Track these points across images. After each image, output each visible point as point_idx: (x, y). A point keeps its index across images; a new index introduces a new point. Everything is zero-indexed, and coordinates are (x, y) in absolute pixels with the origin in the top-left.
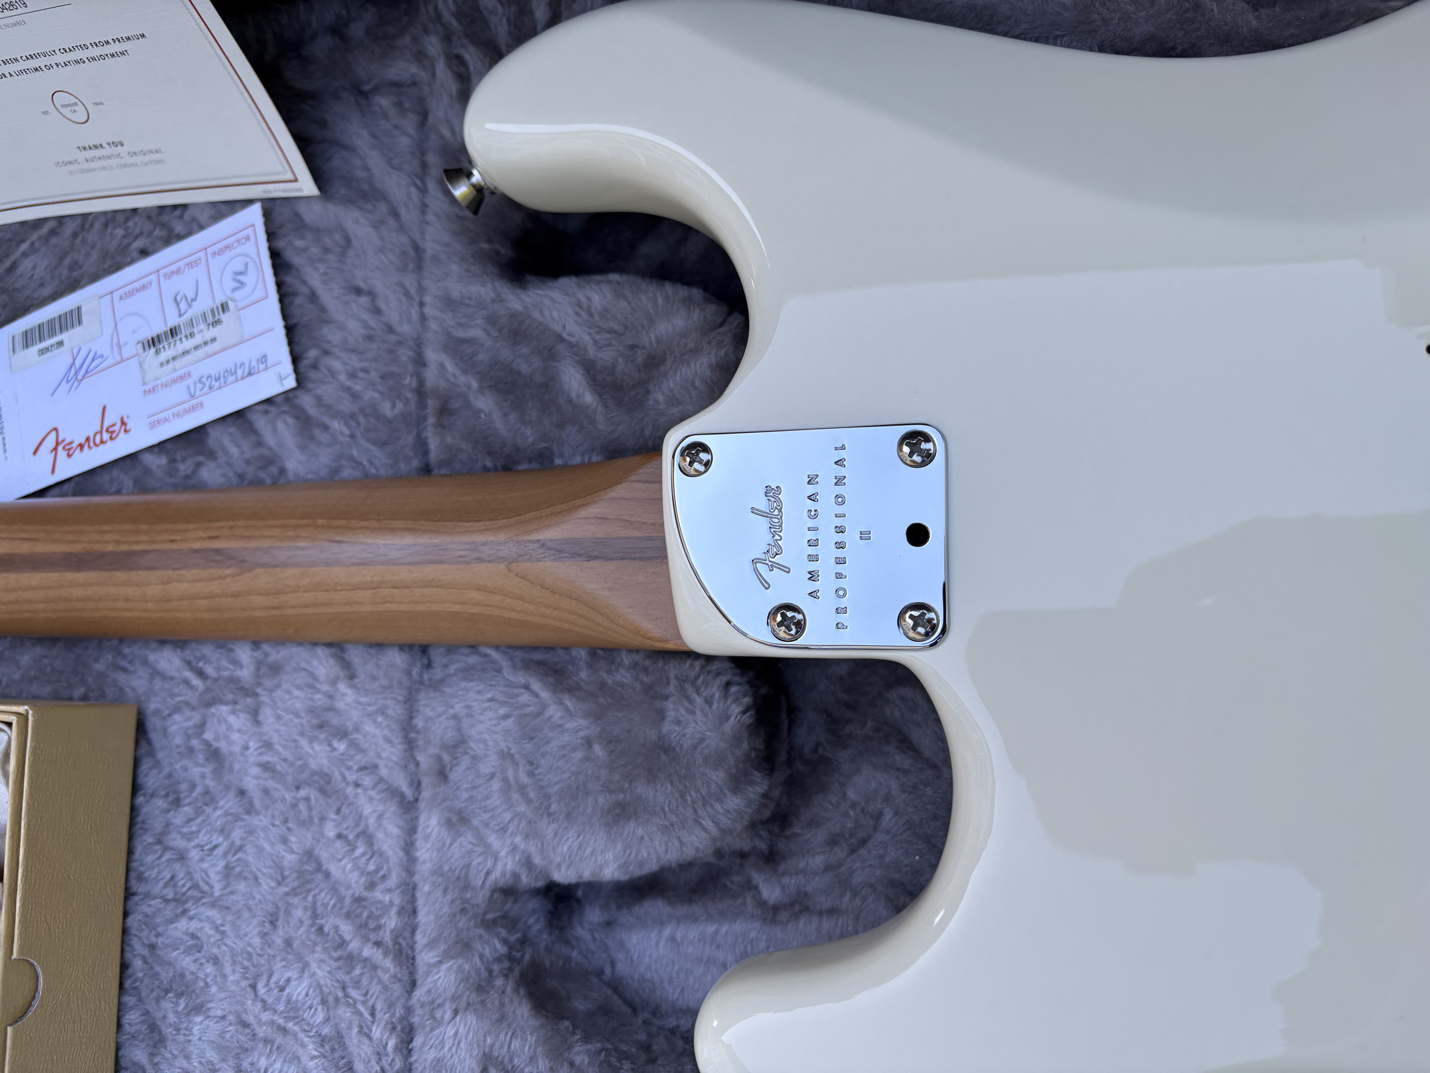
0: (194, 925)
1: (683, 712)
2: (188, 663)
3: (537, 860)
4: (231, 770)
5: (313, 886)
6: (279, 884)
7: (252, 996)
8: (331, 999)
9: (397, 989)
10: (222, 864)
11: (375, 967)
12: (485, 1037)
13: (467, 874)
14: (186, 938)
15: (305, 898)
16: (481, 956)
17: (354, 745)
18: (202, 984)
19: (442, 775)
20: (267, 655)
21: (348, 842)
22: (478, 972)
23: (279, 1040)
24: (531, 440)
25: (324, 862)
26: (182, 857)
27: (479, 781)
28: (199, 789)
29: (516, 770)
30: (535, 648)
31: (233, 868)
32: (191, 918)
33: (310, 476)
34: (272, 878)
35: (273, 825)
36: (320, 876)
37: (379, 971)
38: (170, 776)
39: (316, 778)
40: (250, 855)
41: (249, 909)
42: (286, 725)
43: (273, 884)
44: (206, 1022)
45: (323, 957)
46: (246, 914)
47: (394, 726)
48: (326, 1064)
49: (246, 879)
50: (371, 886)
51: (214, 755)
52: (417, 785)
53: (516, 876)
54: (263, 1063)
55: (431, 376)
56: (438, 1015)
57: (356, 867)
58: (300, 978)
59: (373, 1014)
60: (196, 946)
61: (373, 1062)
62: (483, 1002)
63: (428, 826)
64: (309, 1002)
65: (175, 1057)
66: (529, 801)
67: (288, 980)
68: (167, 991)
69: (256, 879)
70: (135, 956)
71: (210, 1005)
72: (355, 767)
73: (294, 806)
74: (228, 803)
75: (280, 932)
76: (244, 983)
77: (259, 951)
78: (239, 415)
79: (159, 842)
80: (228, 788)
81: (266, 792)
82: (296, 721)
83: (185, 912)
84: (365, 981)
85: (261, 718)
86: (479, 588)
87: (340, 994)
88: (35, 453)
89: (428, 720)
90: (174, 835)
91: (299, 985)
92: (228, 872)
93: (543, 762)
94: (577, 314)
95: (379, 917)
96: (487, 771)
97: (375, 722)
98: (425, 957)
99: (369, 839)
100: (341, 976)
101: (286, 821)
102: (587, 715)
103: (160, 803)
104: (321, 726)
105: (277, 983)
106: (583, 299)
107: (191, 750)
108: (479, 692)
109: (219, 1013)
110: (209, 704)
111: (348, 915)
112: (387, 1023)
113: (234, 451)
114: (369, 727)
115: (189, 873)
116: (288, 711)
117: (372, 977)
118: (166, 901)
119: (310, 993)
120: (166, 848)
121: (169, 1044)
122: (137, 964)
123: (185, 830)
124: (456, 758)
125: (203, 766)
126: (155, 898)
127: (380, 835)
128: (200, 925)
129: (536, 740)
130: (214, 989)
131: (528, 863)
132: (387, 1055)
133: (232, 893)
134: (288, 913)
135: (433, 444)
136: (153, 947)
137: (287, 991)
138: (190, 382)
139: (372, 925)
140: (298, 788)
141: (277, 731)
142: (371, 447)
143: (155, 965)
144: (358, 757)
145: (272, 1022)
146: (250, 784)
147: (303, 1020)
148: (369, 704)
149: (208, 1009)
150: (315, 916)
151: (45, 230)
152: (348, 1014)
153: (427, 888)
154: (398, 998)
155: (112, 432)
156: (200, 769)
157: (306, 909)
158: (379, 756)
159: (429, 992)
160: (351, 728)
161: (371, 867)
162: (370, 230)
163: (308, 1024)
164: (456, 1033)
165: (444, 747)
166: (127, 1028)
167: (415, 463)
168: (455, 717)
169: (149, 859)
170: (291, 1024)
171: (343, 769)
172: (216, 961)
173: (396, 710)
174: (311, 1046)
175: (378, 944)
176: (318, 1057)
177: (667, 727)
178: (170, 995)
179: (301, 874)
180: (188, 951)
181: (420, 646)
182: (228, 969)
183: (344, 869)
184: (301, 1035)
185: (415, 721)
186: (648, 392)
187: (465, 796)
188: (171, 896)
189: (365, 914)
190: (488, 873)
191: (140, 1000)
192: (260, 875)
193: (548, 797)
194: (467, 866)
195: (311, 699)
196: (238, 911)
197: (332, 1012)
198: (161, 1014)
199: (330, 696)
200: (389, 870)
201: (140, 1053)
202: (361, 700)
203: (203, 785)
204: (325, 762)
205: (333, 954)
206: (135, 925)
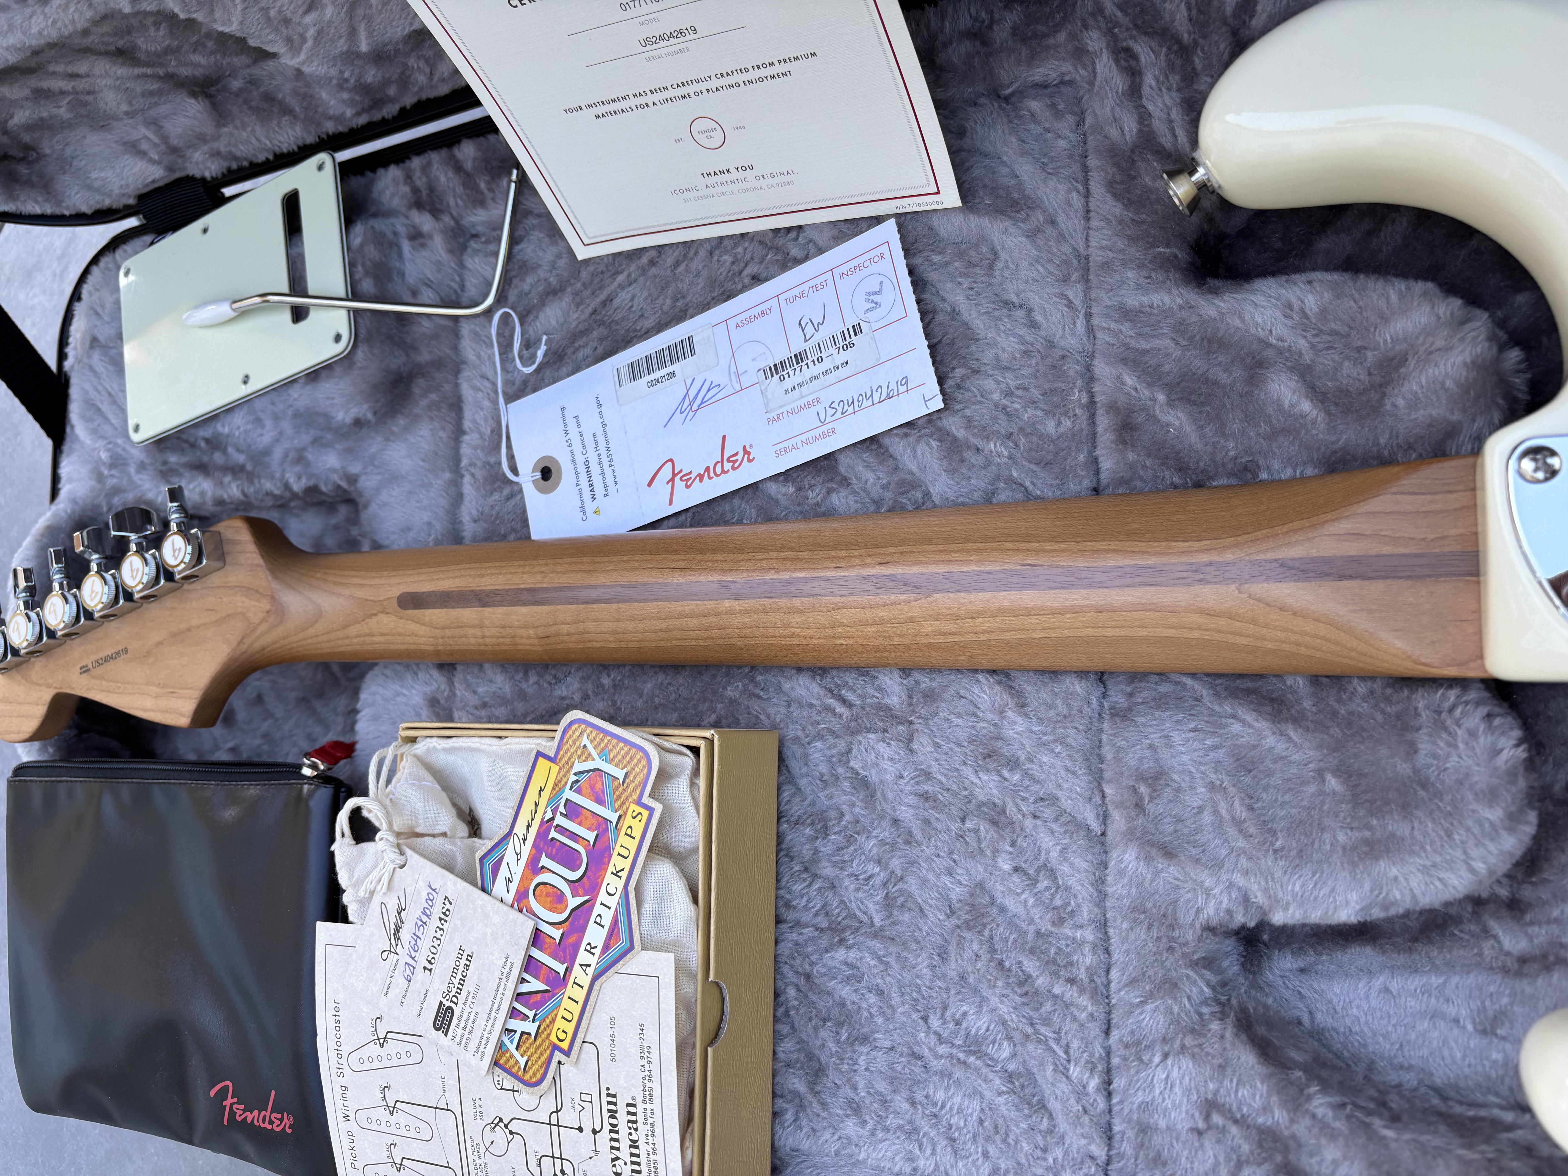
1: (1442, 744)
2: (831, 691)
3: (1257, 898)
4: (884, 799)
5: (989, 919)
6: (949, 916)
7: (924, 1029)
8: (1018, 1035)
9: (1093, 1029)
10: (881, 894)
11: (1068, 1005)
12: (1205, 1082)
13: (1175, 911)
14: (844, 967)
15: (980, 932)
16: (1189, 998)
17: (1029, 776)
18: (866, 1014)
19: (1137, 808)
20: (917, 683)
21: (1028, 876)
22: (1188, 1014)
23: (958, 1073)
24: (1232, 453)
25: (998, 896)
26: (834, 886)
27: (1185, 815)
28: (848, 817)
29: (1231, 804)
31: (896, 898)
32: (849, 948)
33: (961, 500)
34: (939, 910)
35: (938, 856)
36: (995, 910)
37: (1073, 1009)
38: (814, 804)
39: (985, 809)
40: (912, 885)
41: (917, 942)
42: (946, 753)
43: (941, 917)
44: (874, 1053)
45: (1005, 992)
46: (914, 946)
47: (1076, 756)
48: (1017, 1101)
49: (910, 910)
50: (1060, 921)
51: (862, 784)
52: (1104, 817)
53: (1231, 913)
54: (941, 1095)
55: (1104, 390)
56: (1145, 1056)
57: (1039, 901)
58: (979, 1012)
59: (1068, 1053)
60: (853, 975)
61: (1072, 1101)
62: (1198, 1046)
63: (1122, 861)
64: (991, 1038)
65: (838, 1086)
66: (1248, 836)
67: (965, 1014)
68: (825, 1021)
69: (922, 910)
70: (786, 984)
71: (877, 1036)
72: (1032, 799)
73: (960, 837)
74: (885, 832)
75: (952, 965)
76: (915, 1016)
77: (928, 983)
78: (873, 441)
79: (808, 871)
80: (881, 817)
82: (958, 750)
83: (842, 941)
84: (1056, 1019)
85: (915, 746)
86: (1201, 612)
87: (1029, 1030)
88: (650, 484)
89: (1118, 750)
90: (823, 864)
91: (978, 1019)
92: (888, 903)
93: (1264, 795)
94: (1288, 317)
95: (1069, 954)
96: (1195, 804)
97: (1052, 751)
98: (1120, 996)
99: (1052, 873)
100: (1028, 1012)
101: (952, 853)
102: (1320, 747)
104: (988, 756)
105: (953, 1017)
106: (1292, 301)
107: (837, 778)
108: (1178, 722)
109: (888, 1044)
110: (854, 733)
111: (1032, 951)
112: (1087, 1062)
113: (869, 477)
114: (1045, 757)
115: (842, 902)
116: (948, 740)
117: (1065, 1015)
118: (819, 930)
119: (991, 1028)
120: (815, 877)
121: (830, 1073)
122: (791, 992)
123: (836, 859)
124: (1155, 791)
125: (850, 794)
126: (806, 926)
127: (1065, 868)
128: (860, 955)
129: (1254, 772)
130: (879, 1020)
132: (1088, 1095)
133: (895, 923)
134: (961, 947)
135: (1107, 463)
136: (806, 975)
137: (964, 1025)
138: (820, 408)
139: (1062, 961)
140: (964, 819)
141: (937, 760)
142: (1034, 467)
143: (810, 994)
144: (1035, 788)
145: (951, 1056)
146: (906, 814)
147: (986, 1054)
148: (1045, 734)
149: (875, 1040)
150: (993, 950)
152: (1040, 1051)
153: (1125, 925)
154: (1094, 1037)
155: (734, 462)
156: (848, 797)
157: (981, 943)
158: (1060, 787)
159: (1131, 1032)
160: (1024, 758)
161: (1057, 902)
162: (1023, 239)
163: (991, 1059)
164: (1168, 1076)
165: (1141, 779)
166: (781, 1055)
167: (1085, 483)
168: (1151, 747)
169: (797, 887)
170: (972, 1059)
171: (1018, 800)
172: (880, 992)
173: (1078, 740)
174: (998, 1081)
175: (1071, 981)
176: (1008, 1092)
177: (1422, 759)
178: (829, 1024)
179: (972, 906)
180: (848, 980)
181: (1096, 673)
182: (896, 999)
183: (1025, 902)
184: (984, 1070)
185: (1102, 752)
186: (1384, 397)
187: (1168, 829)
188: (825, 924)
189: (1053, 951)
190: (1199, 911)
191: (793, 1027)
192: (926, 907)
193: (1272, 832)
194: (1174, 903)
195: (973, 727)
196: (904, 943)
197: (1019, 1048)
198: (819, 1043)
199: (995, 725)
200: (1078, 906)
201: (795, 1081)
202: (1035, 729)
203: (852, 813)
204: (995, 791)
205: (1019, 991)
206: (787, 952)
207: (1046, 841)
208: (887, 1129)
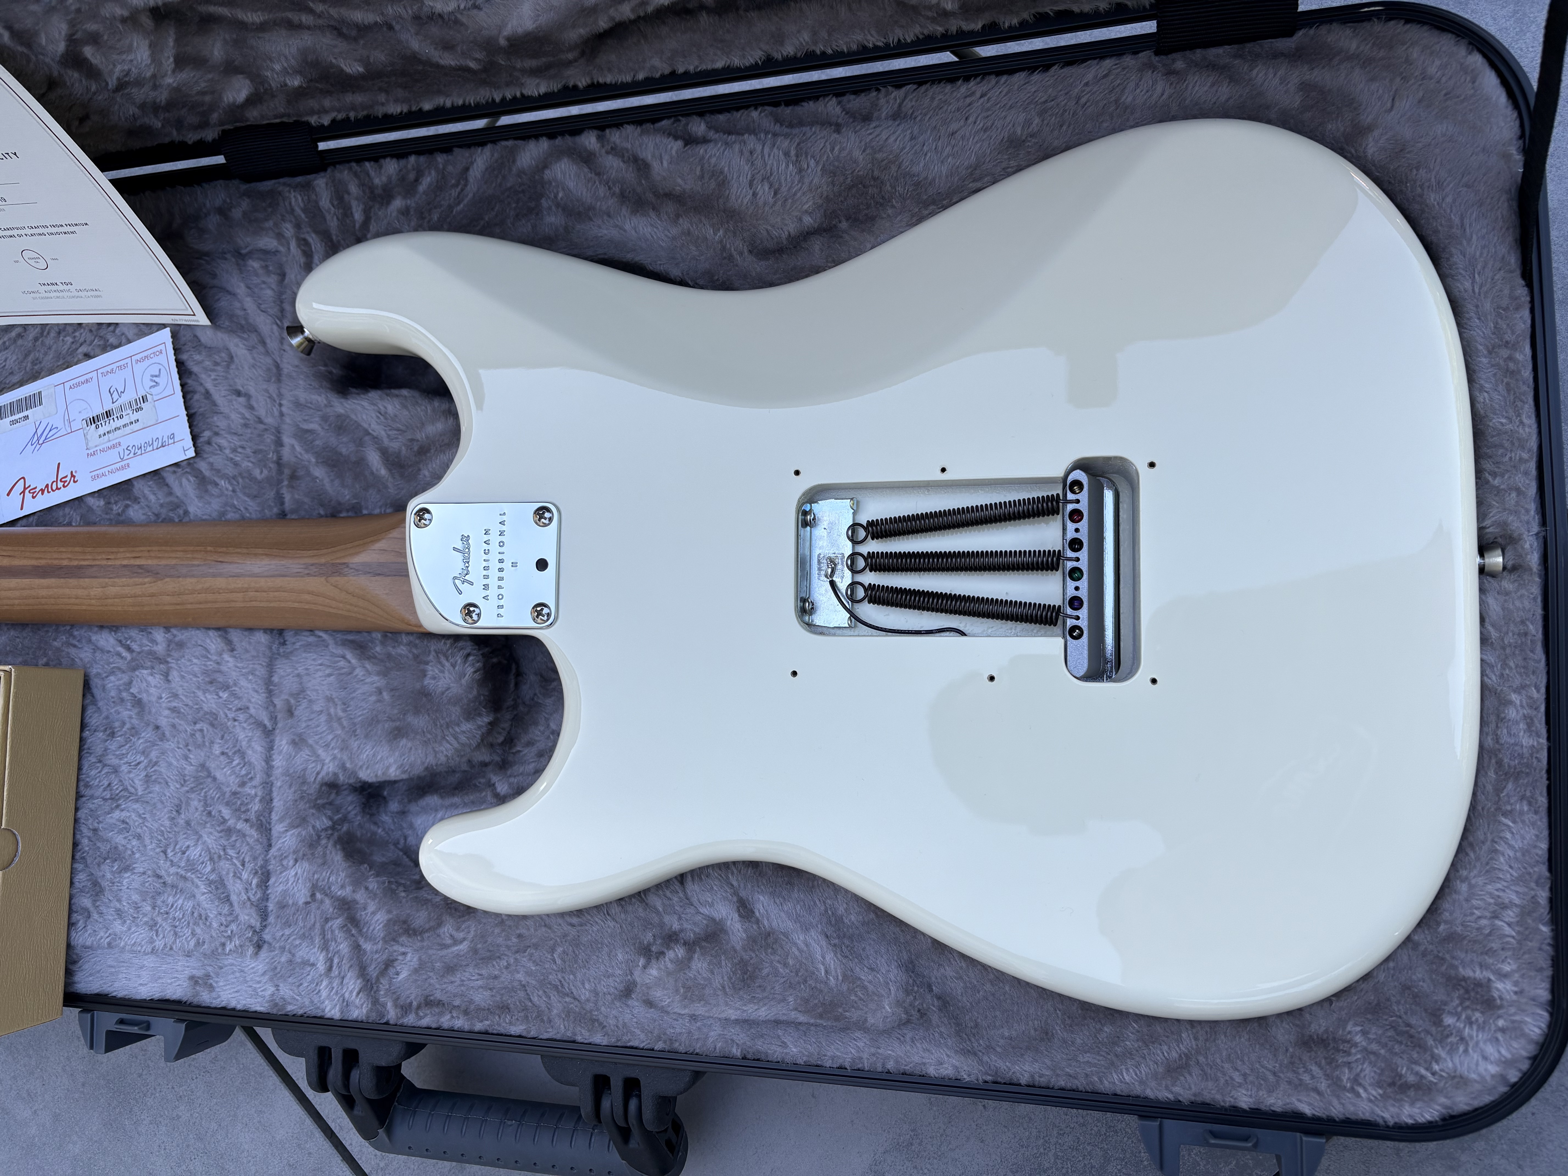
0: (124, 814)
1: (437, 672)
2: (120, 641)
3: (348, 765)
4: (150, 712)
5: (205, 786)
6: (182, 786)
7: (164, 858)
8: (216, 856)
9: (259, 848)
10: (144, 774)
11: (244, 836)
12: (314, 874)
13: (304, 774)
14: (119, 823)
15: (199, 794)
16: (314, 827)
17: (233, 695)
18: (129, 852)
19: (290, 712)
20: (175, 636)
21: (228, 756)
22: (311, 836)
23: (181, 885)
24: (348, 497)
25: (212, 771)
26: (116, 770)
27: (313, 716)
28: (128, 726)
29: (336, 708)
30: (350, 632)
31: (151, 776)
32: (122, 810)
33: (204, 517)
34: (177, 782)
35: (179, 748)
36: (209, 780)
37: (247, 838)
38: (107, 718)
39: (207, 716)
40: (162, 768)
41: (162, 803)
42: (187, 682)
43: (178, 786)
44: (132, 877)
45: (210, 830)
46: (159, 806)
47: (259, 682)
48: (213, 897)
49: (159, 783)
50: (243, 784)
51: (138, 703)
52: (274, 719)
53: (335, 774)
54: (171, 900)
55: (286, 452)
56: (285, 863)
57: (233, 773)
58: (196, 845)
59: (243, 865)
60: (125, 828)
61: (243, 894)
62: (313, 854)
63: (281, 745)
64: (202, 860)
65: (110, 901)
66: (343, 728)
67: (188, 847)
68: (105, 859)
69: (167, 783)
70: (83, 837)
71: (135, 865)
72: (234, 709)
73: (192, 735)
74: (148, 734)
75: (183, 816)
76: (158, 850)
77: (169, 829)
78: (156, 474)
79: (100, 761)
80: (147, 724)
81: (174, 726)
82: (195, 679)
83: (118, 806)
84: (238, 845)
85: (170, 678)
86: (309, 593)
87: (222, 853)
88: (8, 495)
89: (281, 677)
90: (110, 757)
91: (195, 849)
92: (148, 779)
93: (352, 703)
94: (378, 417)
95: (247, 804)
96: (318, 709)
97: (247, 679)
98: (278, 828)
99: (242, 754)
100: (223, 842)
101: (187, 745)
102: (378, 674)
103: (100, 735)
104: (211, 683)
105: (180, 848)
106: (382, 408)
107: (122, 700)
108: (314, 660)
109: (141, 870)
110: (134, 669)
111: (227, 804)
112: (252, 870)
113: (152, 498)
114: (243, 683)
115: (121, 781)
116: (188, 673)
117: (243, 842)
118: (105, 800)
119: (202, 854)
120: (105, 765)
121: (107, 893)
122: (85, 841)
123: (118, 753)
124: (299, 701)
125: (130, 710)
126: (97, 798)
127: (250, 752)
128: (128, 814)
129: (348, 689)
130: (137, 855)
131: (343, 767)
132: (252, 889)
133: (150, 793)
134: (188, 804)
135: (287, 497)
136: (95, 830)
137: (187, 853)
138: (120, 449)
139: (243, 809)
140: (195, 723)
141: (181, 686)
142: (246, 499)
143: (97, 842)
144: (236, 702)
145: (177, 873)
146: (163, 722)
147: (197, 871)
148: (243, 668)
149: (134, 868)
150: (206, 805)
151: (13, 334)
152: (227, 866)
153: (279, 784)
154: (260, 854)
155: (65, 482)
156: (128, 712)
157: (200, 801)
158: (250, 701)
159: (279, 849)
160: (231, 683)
161: (243, 772)
162: (246, 352)
163: (201, 873)
164: (296, 874)
165: (291, 695)
166: (77, 884)
167: (275, 510)
168: (298, 675)
169: (93, 773)
170: (189, 874)
171: (226, 710)
172: (139, 837)
173: (261, 671)
174: (202, 887)
175: (247, 821)
177: (427, 681)
178: (108, 861)
179: (196, 778)
180: (120, 832)
181: (278, 630)
182: (147, 841)
183: (226, 774)
184: (196, 880)
185: (273, 679)
186: (420, 470)
187: (304, 725)
188: (108, 796)
189: (239, 803)
190: (318, 774)
191: (86, 866)
192: (169, 780)
193: (355, 724)
194: (305, 770)
195: (205, 665)
196: (155, 804)
197: (216, 865)
198: (101, 874)
199: (218, 663)
200: (255, 774)
201: (86, 900)
202: (239, 665)
203: (130, 723)
204: (214, 706)
205: (218, 828)
206: (83, 816)
207: (242, 736)
208: (137, 926)
